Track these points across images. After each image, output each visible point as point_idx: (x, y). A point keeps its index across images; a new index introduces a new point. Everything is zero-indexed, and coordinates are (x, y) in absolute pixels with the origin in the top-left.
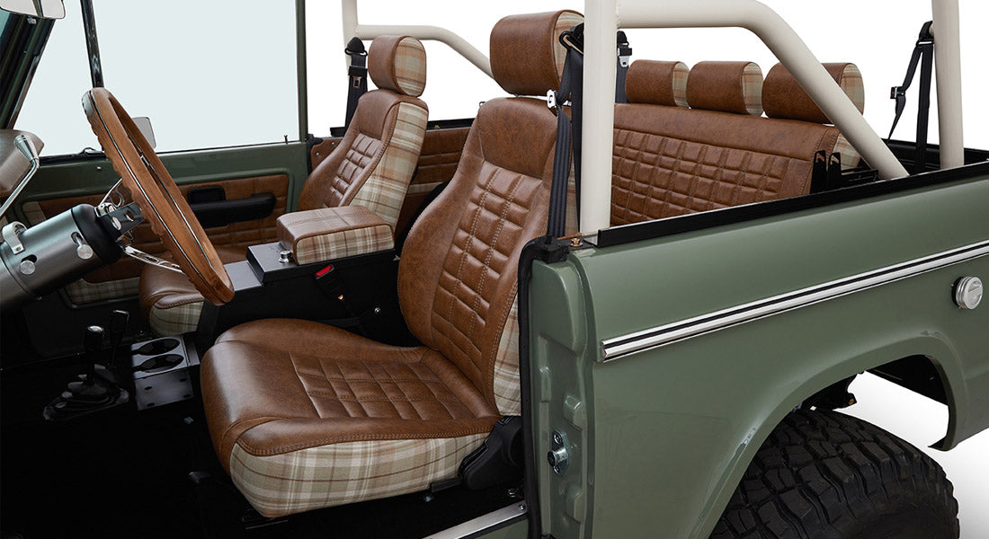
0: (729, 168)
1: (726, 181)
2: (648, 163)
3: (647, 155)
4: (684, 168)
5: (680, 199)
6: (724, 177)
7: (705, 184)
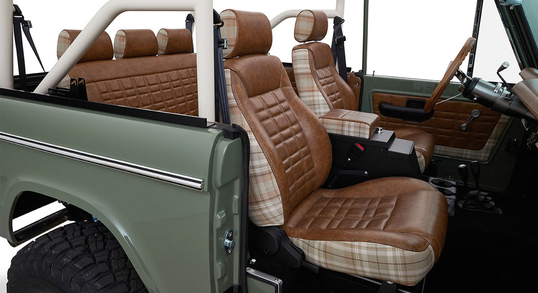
0: (174, 81)
1: (176, 87)
2: (132, 95)
3: (128, 91)
4: (154, 89)
5: (161, 105)
6: (175, 85)
7: (168, 92)
